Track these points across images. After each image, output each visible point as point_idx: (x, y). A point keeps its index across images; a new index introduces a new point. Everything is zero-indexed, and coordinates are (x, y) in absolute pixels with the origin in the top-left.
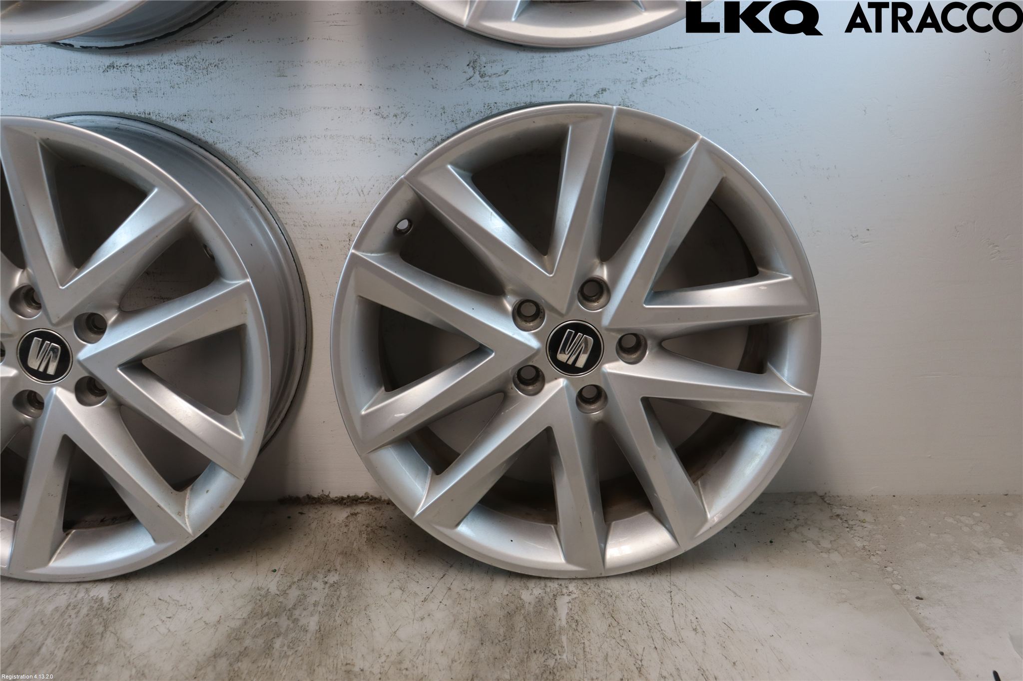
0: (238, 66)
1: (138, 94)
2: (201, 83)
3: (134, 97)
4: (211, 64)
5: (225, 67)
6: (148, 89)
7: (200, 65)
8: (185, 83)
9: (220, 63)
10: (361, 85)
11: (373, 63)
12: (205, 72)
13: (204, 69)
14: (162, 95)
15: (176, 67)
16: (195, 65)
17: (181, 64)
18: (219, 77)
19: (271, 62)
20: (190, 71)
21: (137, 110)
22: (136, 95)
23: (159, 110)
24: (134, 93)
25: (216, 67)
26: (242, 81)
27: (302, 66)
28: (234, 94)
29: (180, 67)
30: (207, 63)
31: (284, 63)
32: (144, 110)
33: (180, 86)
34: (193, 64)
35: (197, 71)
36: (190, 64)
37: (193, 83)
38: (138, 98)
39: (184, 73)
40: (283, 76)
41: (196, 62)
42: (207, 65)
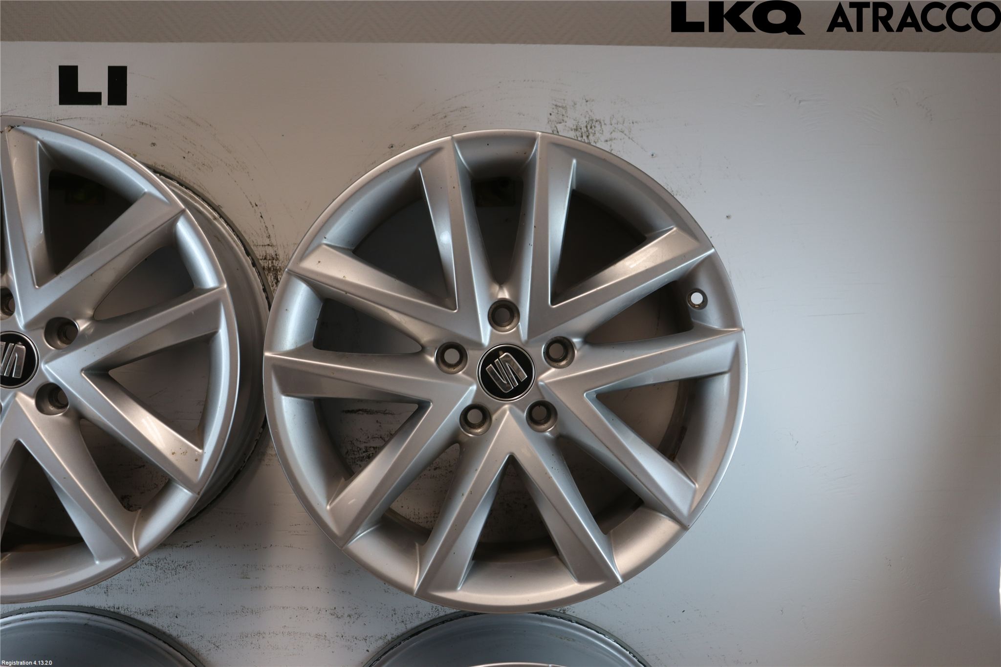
0: (205, 568)
1: (109, 590)
2: (169, 582)
3: (105, 592)
4: (179, 565)
5: (193, 568)
6: (119, 586)
7: (169, 566)
8: (154, 581)
9: (188, 565)
10: (318, 588)
11: (330, 569)
12: (173, 572)
13: (173, 569)
14: (132, 592)
15: (147, 567)
16: (164, 566)
17: (152, 565)
18: (186, 577)
19: (236, 565)
20: (159, 571)
21: (107, 605)
22: (107, 591)
23: (128, 605)
24: (106, 589)
25: (184, 569)
26: (208, 582)
27: (264, 569)
28: (199, 593)
29: (150, 567)
30: (176, 565)
31: (247, 567)
32: (114, 605)
33: (149, 584)
34: (163, 565)
35: (166, 571)
36: (160, 565)
37: (161, 582)
38: (109, 594)
39: (154, 572)
40: (247, 578)
41: (165, 563)
42: (176, 566)
